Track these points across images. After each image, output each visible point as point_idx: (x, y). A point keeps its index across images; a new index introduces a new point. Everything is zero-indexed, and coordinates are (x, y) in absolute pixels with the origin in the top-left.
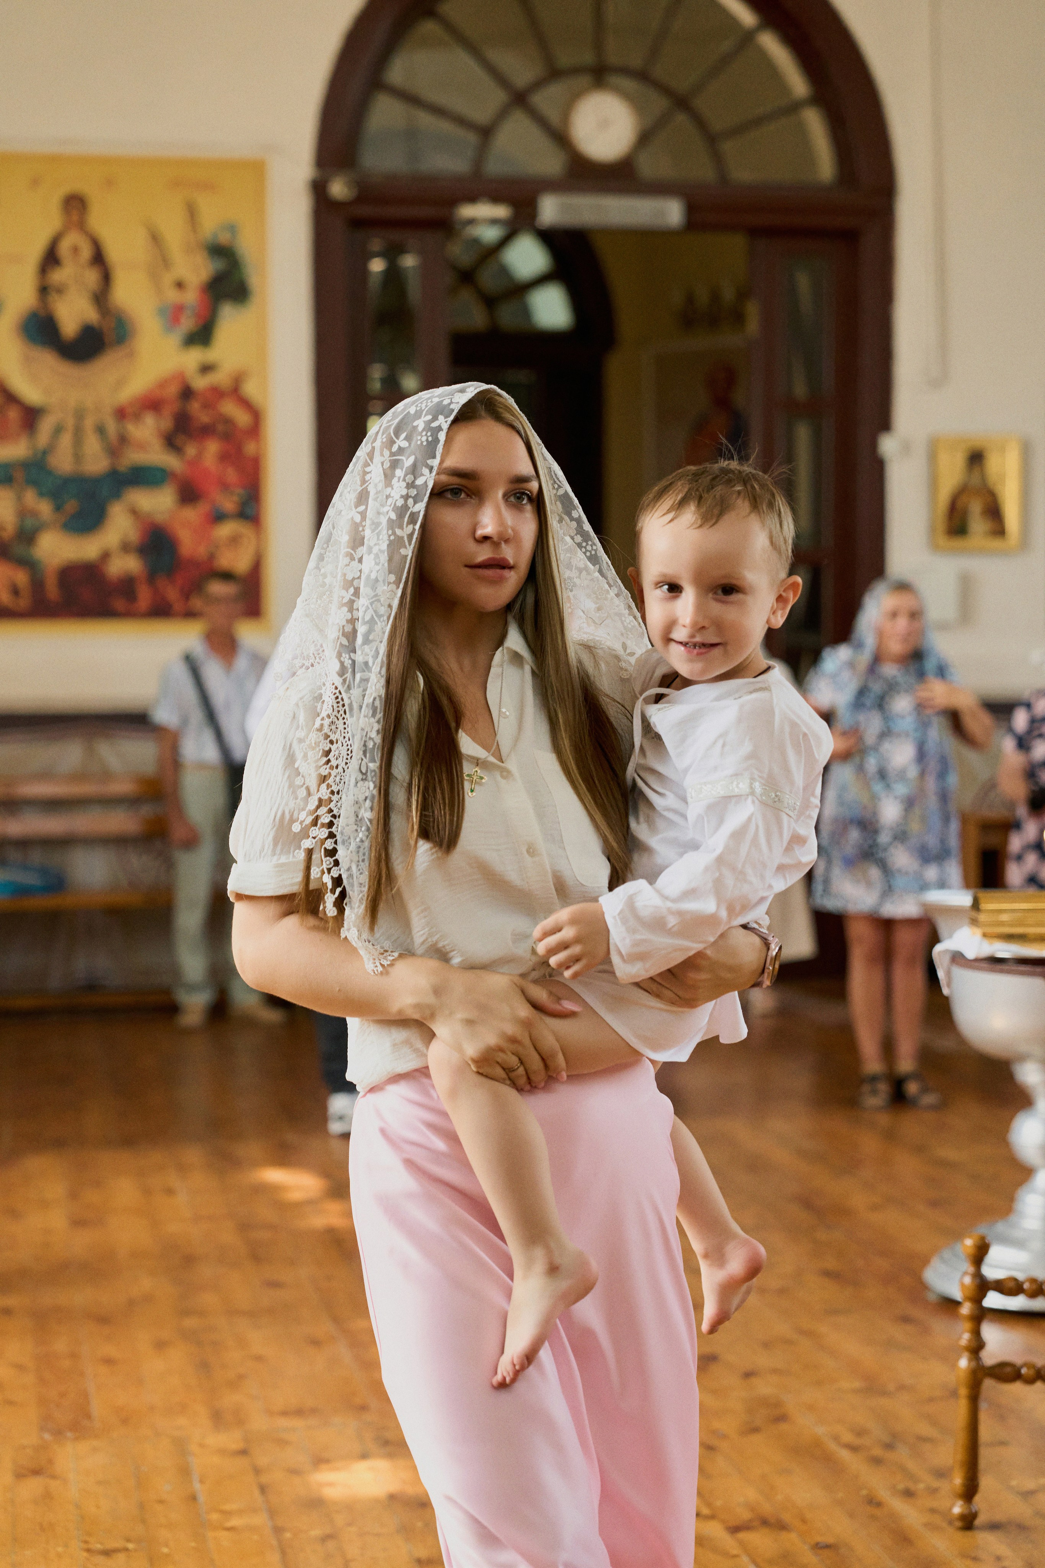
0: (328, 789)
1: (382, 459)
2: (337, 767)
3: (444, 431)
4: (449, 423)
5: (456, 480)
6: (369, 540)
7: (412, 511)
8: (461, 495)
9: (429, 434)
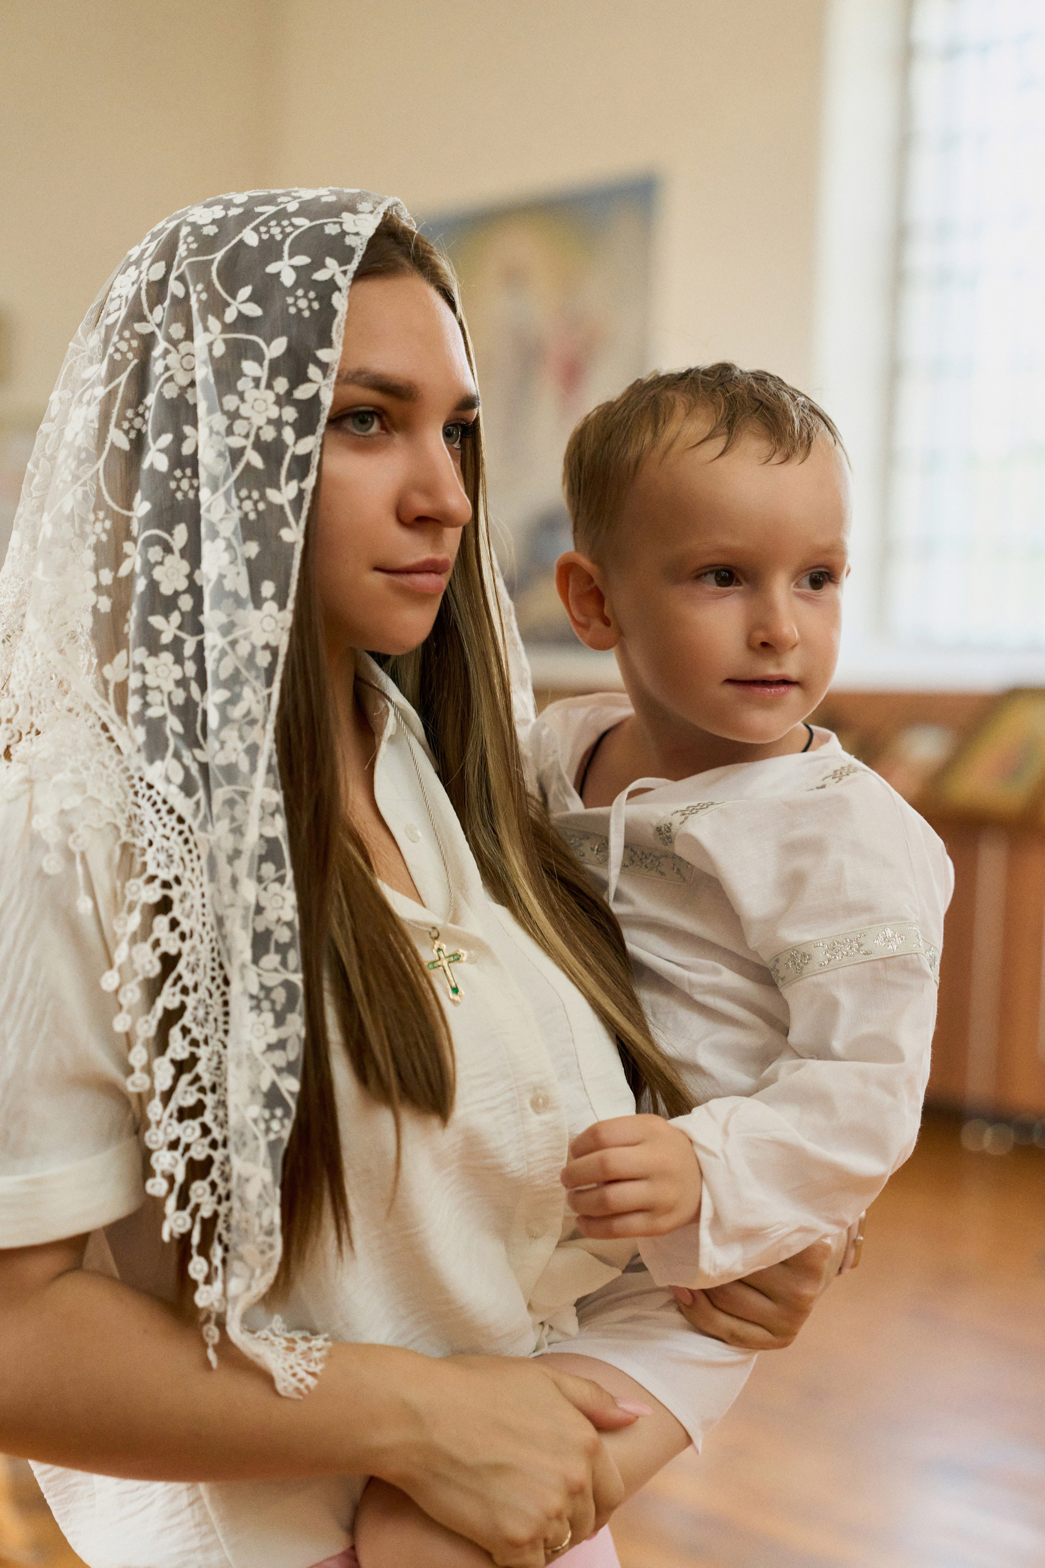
0: (184, 1037)
1: (209, 337)
2: (195, 989)
3: (344, 291)
4: (350, 275)
5: (372, 397)
6: (208, 510)
7: (293, 452)
8: (372, 424)
9: (312, 295)
